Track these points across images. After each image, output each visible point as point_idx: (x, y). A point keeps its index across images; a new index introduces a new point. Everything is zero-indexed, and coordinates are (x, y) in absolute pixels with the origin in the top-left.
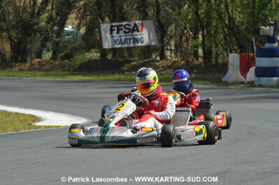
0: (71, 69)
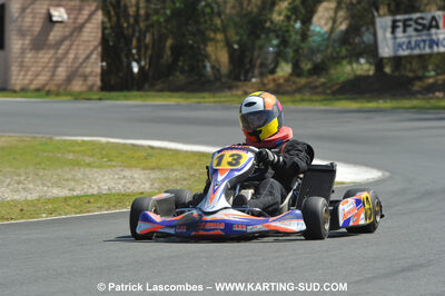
0: (329, 91)
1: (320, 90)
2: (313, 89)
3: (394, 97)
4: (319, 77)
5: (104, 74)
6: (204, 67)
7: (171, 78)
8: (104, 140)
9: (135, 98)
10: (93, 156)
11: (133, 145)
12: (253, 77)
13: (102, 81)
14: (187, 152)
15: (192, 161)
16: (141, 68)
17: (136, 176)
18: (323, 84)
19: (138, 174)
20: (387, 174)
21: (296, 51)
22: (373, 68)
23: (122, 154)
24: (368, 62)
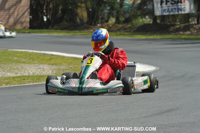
0: (132, 31)
1: (128, 30)
2: (125, 29)
3: (161, 33)
4: (128, 24)
5: (31, 22)
6: (76, 19)
7: (61, 23)
8: (31, 51)
9: (45, 32)
10: (26, 58)
11: (44, 54)
12: (98, 24)
13: (30, 24)
14: (68, 57)
15: (70, 61)
16: (48, 19)
17: (45, 67)
18: (130, 27)
19: (46, 67)
20: (158, 68)
21: (118, 12)
22: (152, 20)
23: (39, 58)
24: (150, 17)
